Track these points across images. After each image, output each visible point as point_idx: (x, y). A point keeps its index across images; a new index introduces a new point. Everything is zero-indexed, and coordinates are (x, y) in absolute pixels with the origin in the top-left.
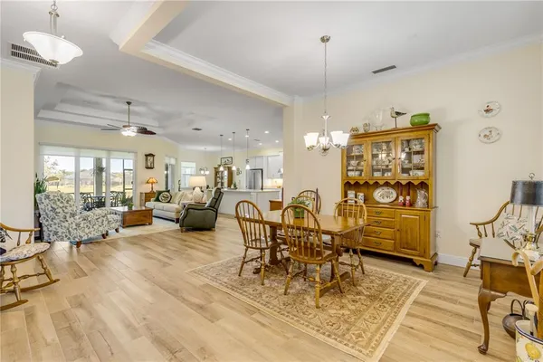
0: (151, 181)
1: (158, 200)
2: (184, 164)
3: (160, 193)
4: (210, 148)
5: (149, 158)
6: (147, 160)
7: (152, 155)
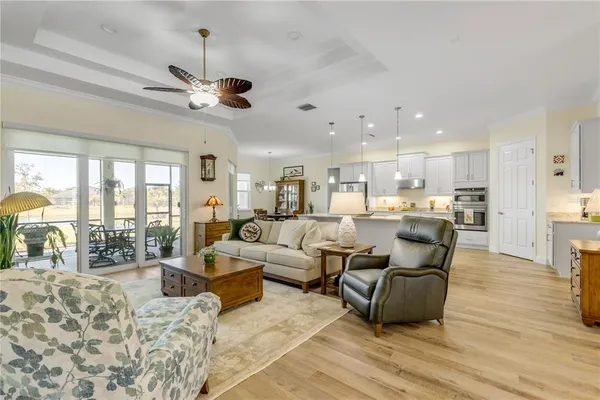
0: (213, 202)
1: (235, 237)
5: (207, 161)
6: (204, 163)
7: (212, 157)
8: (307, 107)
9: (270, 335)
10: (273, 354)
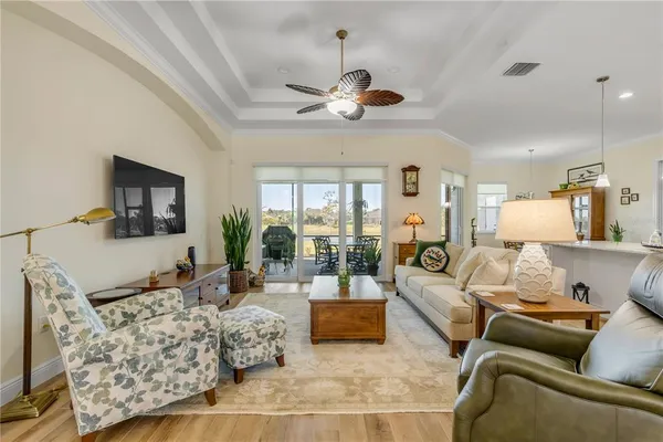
0: (411, 219)
1: (418, 263)
2: (482, 188)
3: (424, 246)
4: (544, 148)
5: (409, 174)
6: (405, 176)
7: (414, 169)
8: (522, 69)
9: (331, 384)
10: (302, 406)
